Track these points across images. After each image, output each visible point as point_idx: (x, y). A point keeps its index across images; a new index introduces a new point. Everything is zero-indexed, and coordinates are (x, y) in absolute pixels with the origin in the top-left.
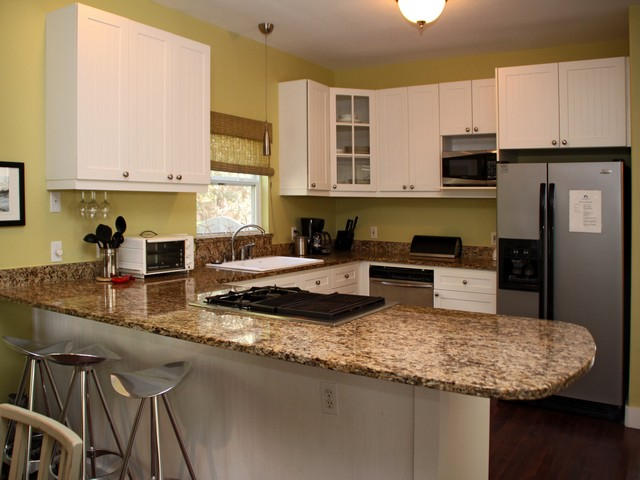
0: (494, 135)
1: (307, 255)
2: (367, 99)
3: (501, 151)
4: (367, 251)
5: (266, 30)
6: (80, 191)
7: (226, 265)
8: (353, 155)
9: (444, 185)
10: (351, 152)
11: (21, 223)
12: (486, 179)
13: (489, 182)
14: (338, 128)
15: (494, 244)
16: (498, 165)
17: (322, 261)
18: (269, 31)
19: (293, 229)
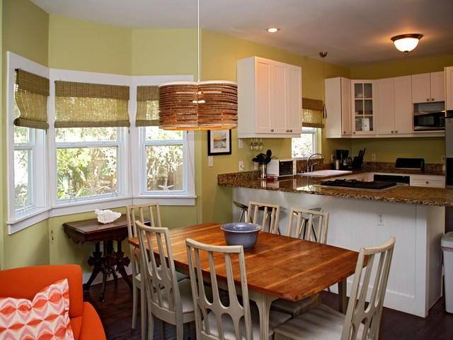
0: (444, 102)
1: (340, 169)
2: (371, 85)
3: (448, 111)
4: (370, 167)
5: (323, 55)
6: (250, 138)
7: (305, 174)
8: (364, 115)
9: (415, 130)
10: (362, 114)
11: (230, 153)
12: (439, 126)
13: (440, 128)
14: (356, 101)
15: (444, 162)
16: (446, 119)
17: (351, 172)
18: (325, 55)
19: (332, 156)
